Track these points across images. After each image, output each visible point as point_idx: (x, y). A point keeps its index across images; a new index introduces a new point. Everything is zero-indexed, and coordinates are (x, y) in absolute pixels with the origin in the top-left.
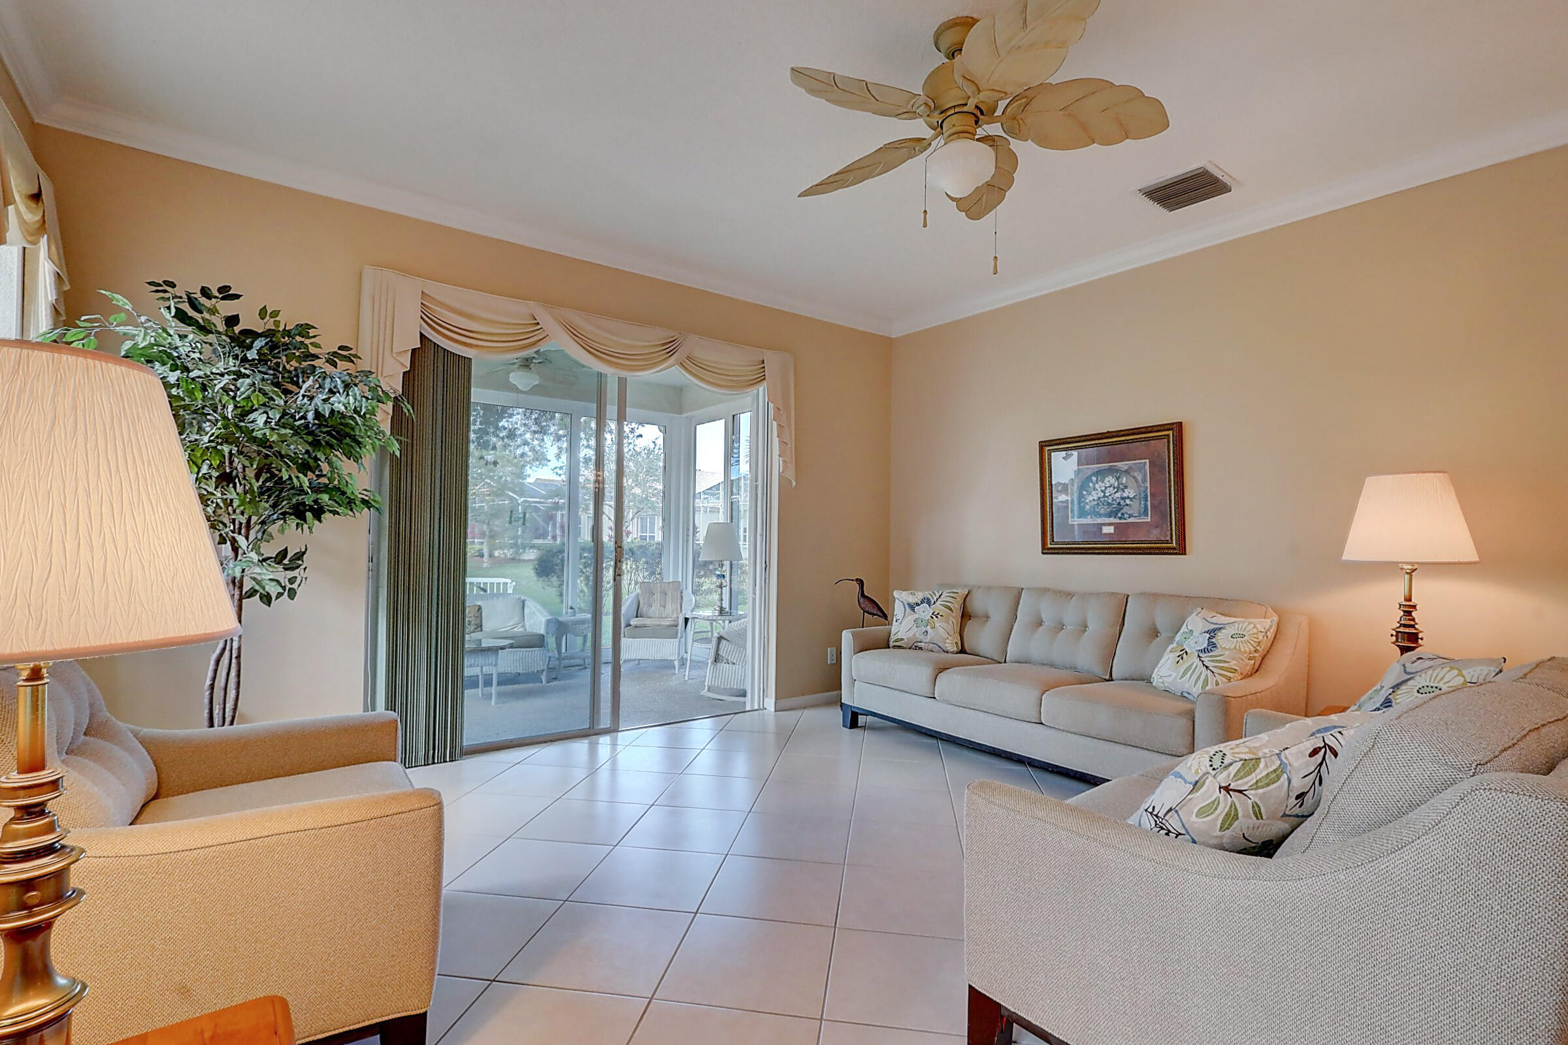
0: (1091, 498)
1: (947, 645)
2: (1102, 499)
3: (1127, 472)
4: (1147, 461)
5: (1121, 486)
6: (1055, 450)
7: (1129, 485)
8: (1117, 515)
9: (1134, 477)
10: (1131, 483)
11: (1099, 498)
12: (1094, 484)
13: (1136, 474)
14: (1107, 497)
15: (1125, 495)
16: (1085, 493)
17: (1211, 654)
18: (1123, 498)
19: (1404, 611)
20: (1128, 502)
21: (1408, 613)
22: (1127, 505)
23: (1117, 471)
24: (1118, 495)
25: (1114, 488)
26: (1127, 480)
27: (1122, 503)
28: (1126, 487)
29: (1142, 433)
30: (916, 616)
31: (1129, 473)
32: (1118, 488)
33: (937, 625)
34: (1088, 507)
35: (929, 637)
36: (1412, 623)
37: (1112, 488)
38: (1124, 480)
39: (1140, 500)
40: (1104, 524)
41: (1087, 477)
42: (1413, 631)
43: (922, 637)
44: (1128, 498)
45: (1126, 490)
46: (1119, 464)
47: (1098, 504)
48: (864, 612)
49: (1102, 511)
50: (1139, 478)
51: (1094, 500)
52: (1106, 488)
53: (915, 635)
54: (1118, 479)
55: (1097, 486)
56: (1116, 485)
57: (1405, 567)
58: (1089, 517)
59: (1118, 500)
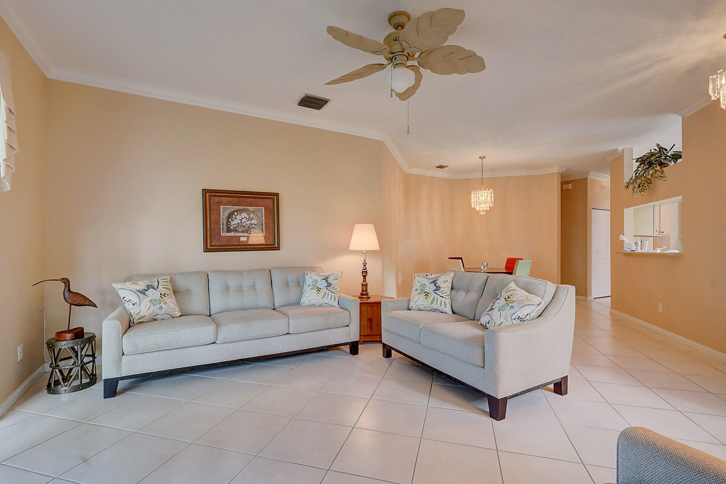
0: (234, 223)
1: (176, 313)
2: (240, 224)
3: (253, 212)
4: (264, 208)
5: (250, 218)
6: (213, 196)
7: (254, 218)
8: (248, 232)
9: (257, 215)
10: (255, 217)
11: (238, 223)
12: (236, 216)
13: (257, 213)
14: (243, 223)
15: (252, 223)
16: (230, 220)
17: (331, 287)
18: (251, 224)
19: (364, 265)
20: (253, 226)
21: (365, 265)
22: (253, 227)
23: (248, 211)
24: (248, 222)
25: (247, 219)
26: (253, 216)
27: (251, 226)
28: (253, 219)
29: (262, 195)
30: (150, 298)
31: (254, 212)
32: (249, 219)
33: (168, 301)
34: (232, 227)
35: (163, 310)
36: (366, 268)
37: (245, 219)
38: (252, 216)
39: (259, 225)
40: (241, 236)
41: (232, 212)
42: (366, 270)
43: (158, 312)
44: (254, 224)
45: (252, 220)
46: (250, 208)
47: (238, 226)
48: (71, 304)
49: (240, 230)
50: (259, 216)
51: (235, 224)
52: (242, 218)
53: (154, 311)
54: (248, 215)
55: (237, 217)
56: (248, 217)
57: (364, 252)
58: (233, 232)
59: (248, 225)
